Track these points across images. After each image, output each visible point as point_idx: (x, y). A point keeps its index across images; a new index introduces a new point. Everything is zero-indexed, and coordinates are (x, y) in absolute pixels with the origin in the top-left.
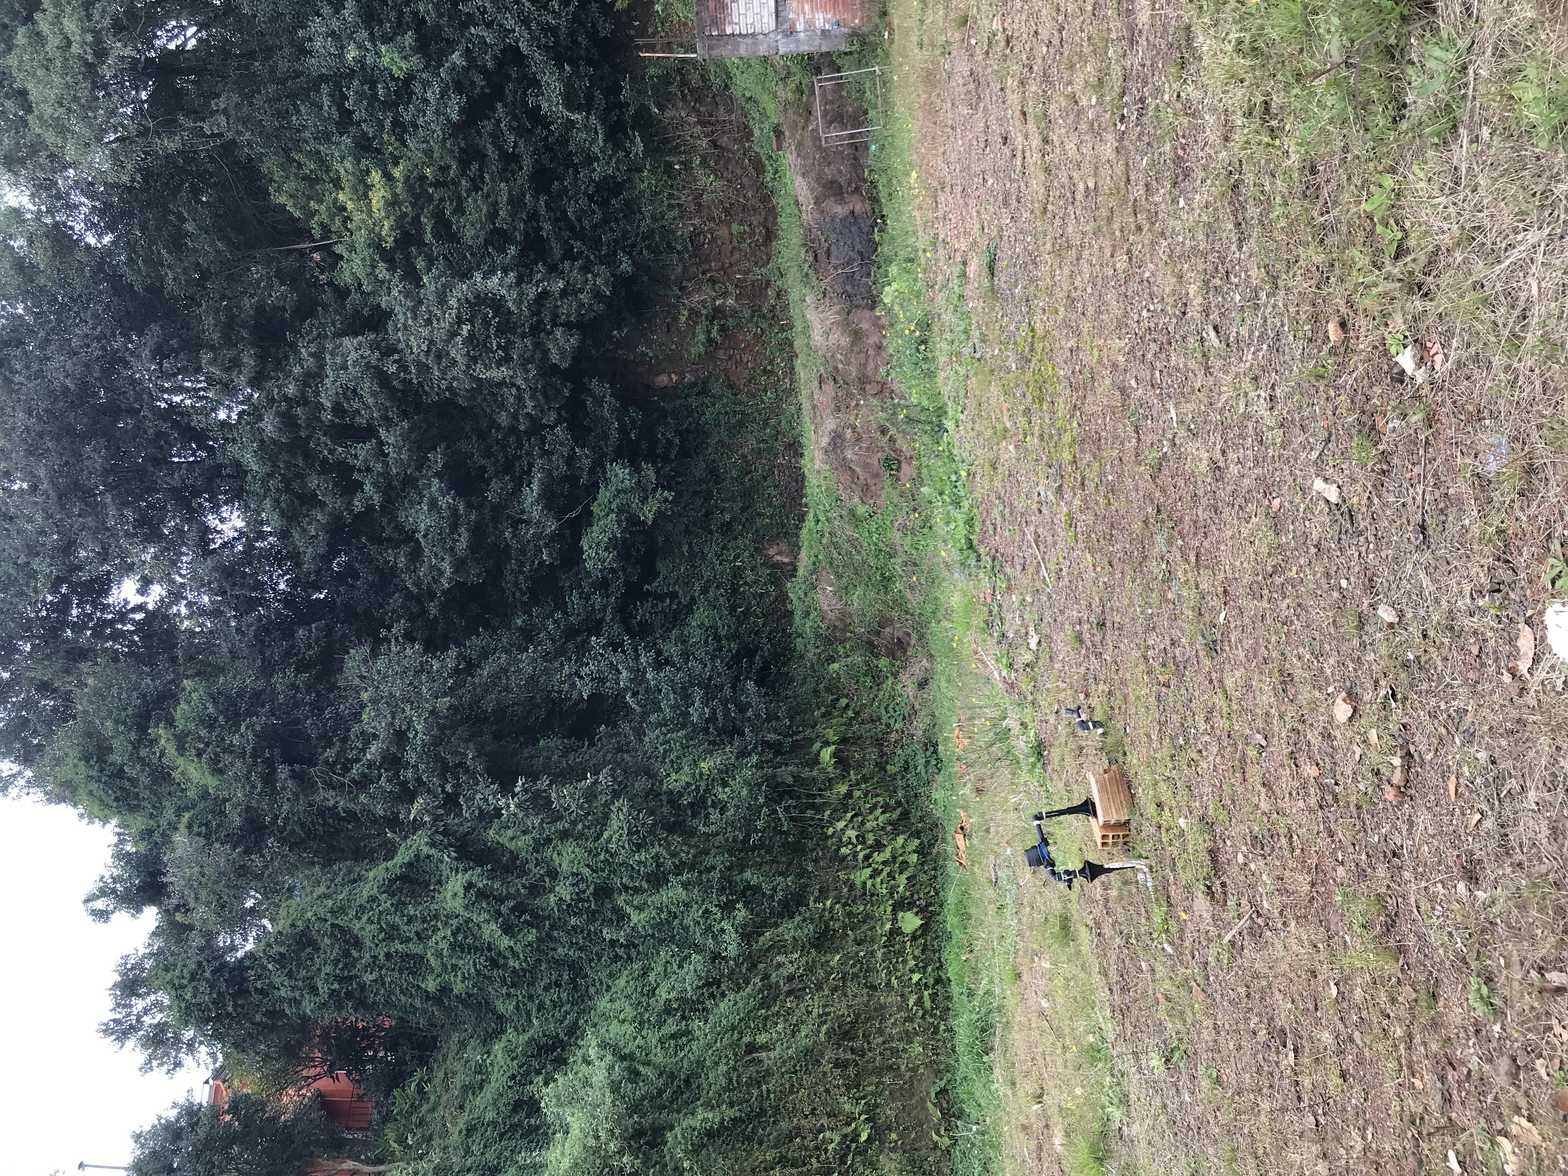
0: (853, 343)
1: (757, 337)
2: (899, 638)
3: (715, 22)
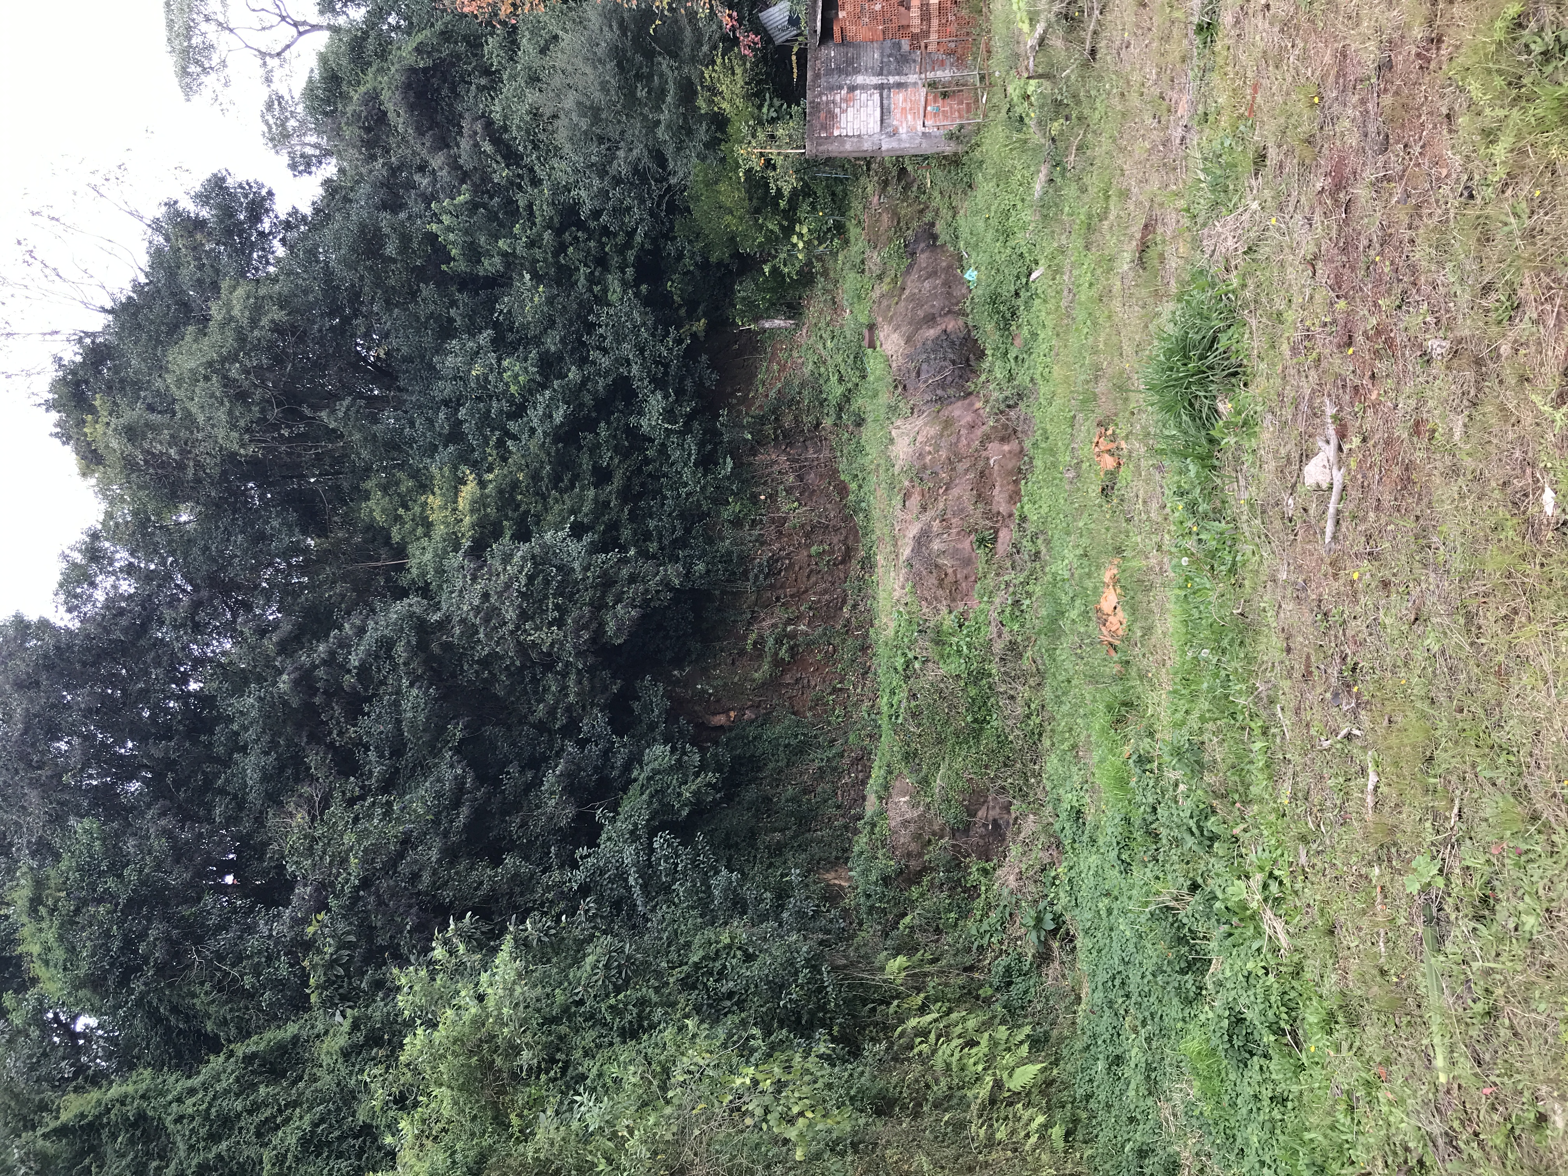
0: (945, 428)
1: (829, 656)
2: (995, 821)
3: (824, 127)
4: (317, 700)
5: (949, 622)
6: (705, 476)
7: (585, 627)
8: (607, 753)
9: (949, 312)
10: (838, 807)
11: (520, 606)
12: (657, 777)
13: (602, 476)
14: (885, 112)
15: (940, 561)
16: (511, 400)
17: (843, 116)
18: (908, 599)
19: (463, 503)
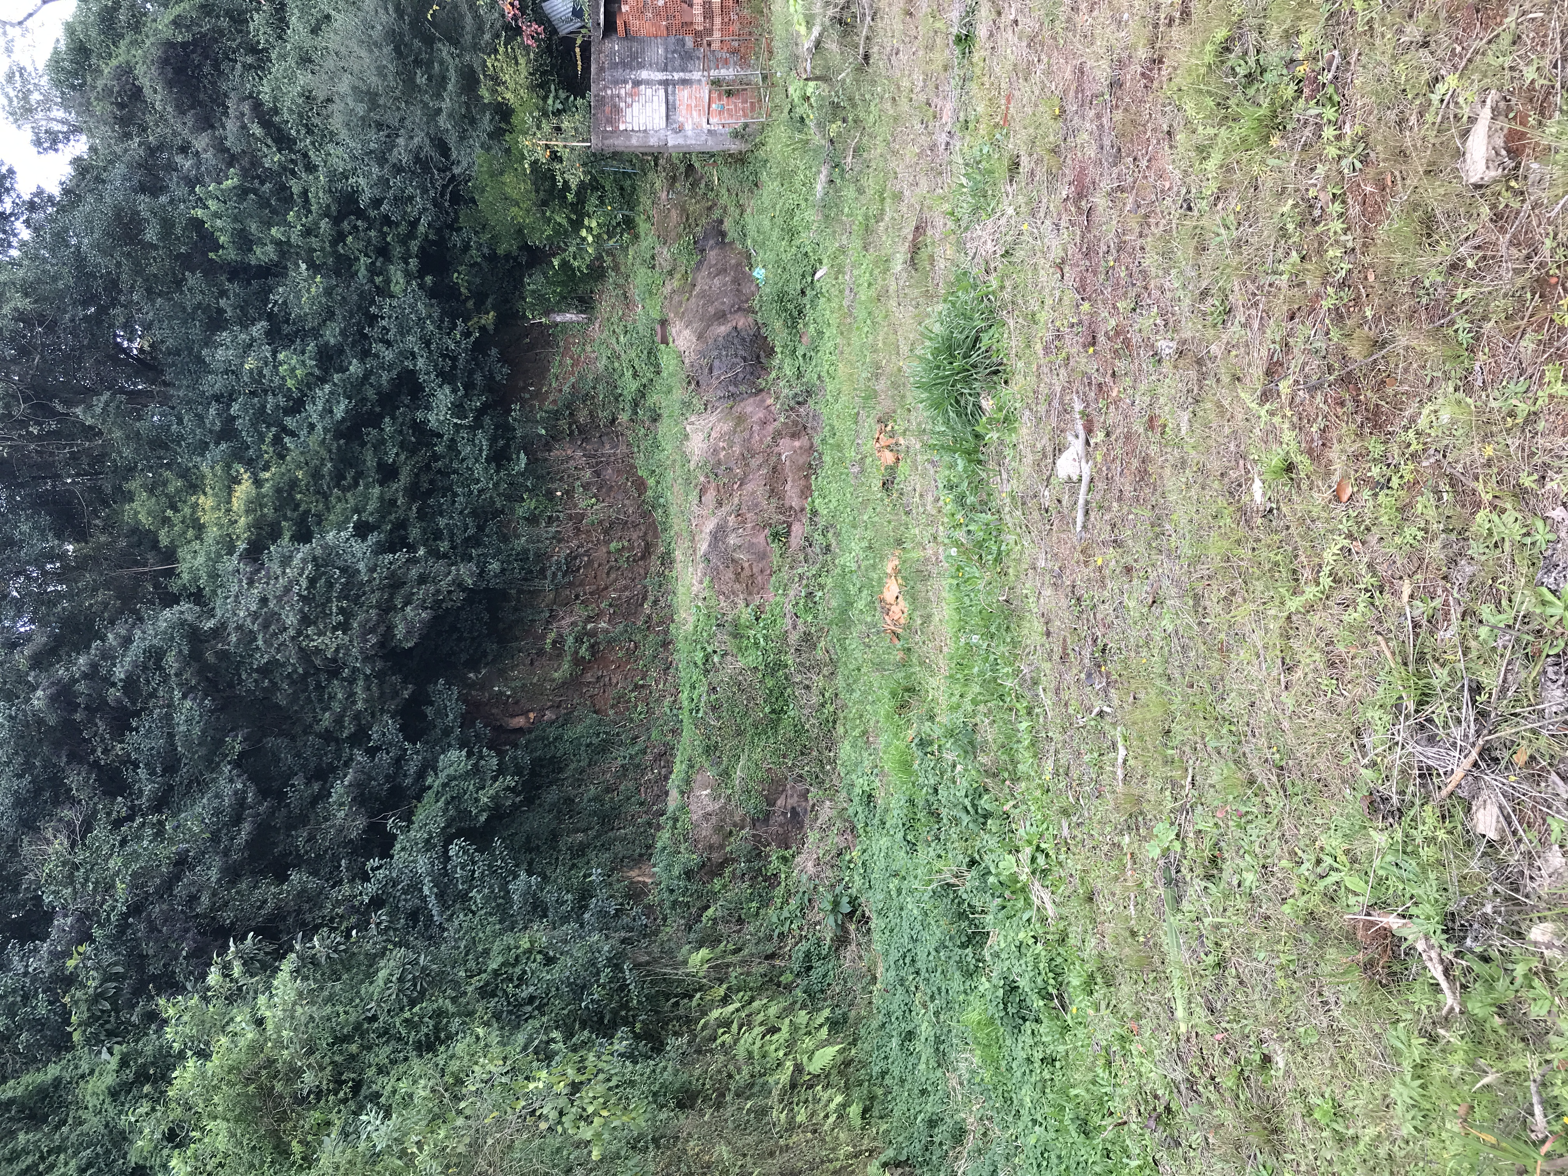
0: (737, 425)
1: (630, 653)
2: (793, 808)
3: (610, 121)
4: (78, 717)
5: (746, 615)
6: (497, 472)
7: (372, 630)
8: (399, 761)
9: (739, 309)
10: (641, 804)
11: (301, 611)
12: (453, 783)
13: (388, 473)
14: (670, 108)
15: (736, 556)
16: (288, 395)
17: (629, 110)
18: (706, 594)
19: (237, 503)
